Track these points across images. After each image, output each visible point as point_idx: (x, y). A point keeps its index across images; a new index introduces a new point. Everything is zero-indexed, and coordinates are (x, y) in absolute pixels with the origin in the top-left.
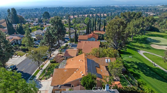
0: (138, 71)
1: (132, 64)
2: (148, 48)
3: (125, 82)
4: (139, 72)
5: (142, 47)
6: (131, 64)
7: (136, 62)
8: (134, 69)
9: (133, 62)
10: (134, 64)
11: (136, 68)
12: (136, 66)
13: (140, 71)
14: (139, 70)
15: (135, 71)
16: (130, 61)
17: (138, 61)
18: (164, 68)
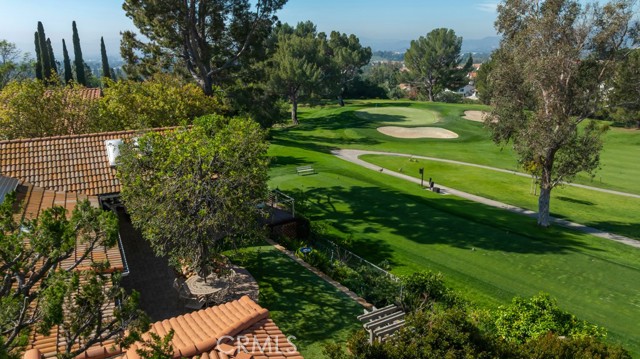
0: (366, 225)
1: (319, 198)
2: (366, 142)
3: (312, 302)
4: (367, 230)
5: (341, 141)
6: (315, 201)
7: (339, 188)
8: (335, 221)
9: (321, 190)
10: (331, 199)
11: (349, 216)
12: (343, 207)
13: (376, 226)
14: (367, 221)
15: (343, 229)
16: (305, 190)
17: (347, 184)
18: (477, 195)
